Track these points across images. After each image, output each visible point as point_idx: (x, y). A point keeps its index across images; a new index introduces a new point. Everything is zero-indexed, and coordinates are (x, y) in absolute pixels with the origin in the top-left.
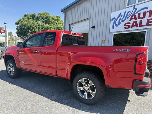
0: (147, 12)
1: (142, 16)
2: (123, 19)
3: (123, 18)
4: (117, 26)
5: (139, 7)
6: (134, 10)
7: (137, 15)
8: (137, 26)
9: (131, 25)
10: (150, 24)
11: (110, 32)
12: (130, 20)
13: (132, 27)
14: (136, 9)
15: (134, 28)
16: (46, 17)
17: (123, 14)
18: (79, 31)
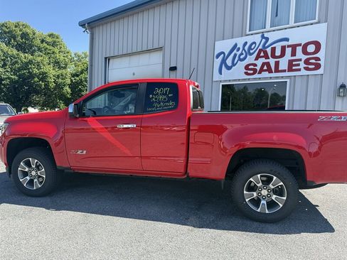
0: (289, 46)
1: (278, 53)
2: (242, 57)
3: (242, 54)
5: (273, 37)
6: (264, 40)
7: (269, 50)
8: (270, 70)
9: (258, 68)
10: (294, 68)
11: (214, 80)
12: (256, 59)
13: (260, 73)
14: (267, 39)
15: (265, 74)
16: (24, 35)
18: (134, 74)
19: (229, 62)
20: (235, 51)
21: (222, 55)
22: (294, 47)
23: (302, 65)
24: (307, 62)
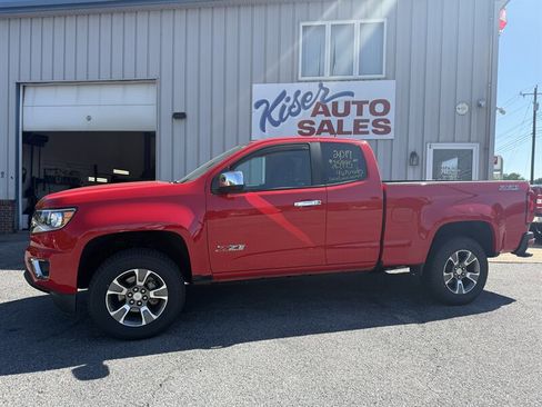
0: (354, 103)
1: (341, 109)
2: (293, 110)
3: (293, 106)
4: (276, 124)
5: (334, 88)
6: (322, 91)
7: (329, 105)
8: (331, 130)
9: (316, 127)
10: (361, 130)
11: (253, 138)
12: (314, 115)
13: (319, 133)
14: (327, 90)
17: (290, 94)
18: (89, 118)
19: (275, 115)
20: (283, 102)
21: (265, 105)
22: (360, 104)
23: (370, 127)
24: (375, 123)
